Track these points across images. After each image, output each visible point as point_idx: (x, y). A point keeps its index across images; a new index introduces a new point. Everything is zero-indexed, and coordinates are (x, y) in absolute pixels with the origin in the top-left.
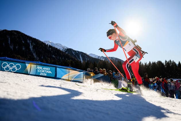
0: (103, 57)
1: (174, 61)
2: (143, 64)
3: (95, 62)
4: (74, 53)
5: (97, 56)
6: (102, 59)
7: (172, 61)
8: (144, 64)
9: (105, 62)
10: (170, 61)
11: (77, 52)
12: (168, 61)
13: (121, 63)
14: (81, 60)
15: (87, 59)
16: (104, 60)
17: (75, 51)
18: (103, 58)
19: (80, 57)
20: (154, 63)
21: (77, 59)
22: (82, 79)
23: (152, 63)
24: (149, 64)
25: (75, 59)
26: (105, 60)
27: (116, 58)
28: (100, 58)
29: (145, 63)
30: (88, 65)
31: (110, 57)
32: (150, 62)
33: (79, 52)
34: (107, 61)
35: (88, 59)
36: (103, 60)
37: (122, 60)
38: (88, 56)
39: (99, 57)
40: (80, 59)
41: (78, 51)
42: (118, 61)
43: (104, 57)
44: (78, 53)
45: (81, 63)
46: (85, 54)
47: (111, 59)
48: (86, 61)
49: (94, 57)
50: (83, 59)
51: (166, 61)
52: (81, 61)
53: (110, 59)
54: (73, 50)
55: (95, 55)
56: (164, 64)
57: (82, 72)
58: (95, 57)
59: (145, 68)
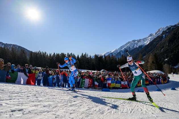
1: (74, 54)
2: (47, 55)
7: (73, 54)
8: (49, 55)
9: (5, 49)
10: (72, 54)
12: (69, 54)
13: (25, 52)
16: (3, 47)
18: (2, 45)
20: (58, 55)
23: (56, 54)
24: (53, 55)
26: (4, 48)
27: (19, 46)
29: (50, 54)
32: (54, 53)
34: (7, 48)
36: (2, 47)
37: (26, 49)
42: (21, 50)
43: (4, 44)
51: (68, 54)
53: (12, 46)
59: (49, 58)
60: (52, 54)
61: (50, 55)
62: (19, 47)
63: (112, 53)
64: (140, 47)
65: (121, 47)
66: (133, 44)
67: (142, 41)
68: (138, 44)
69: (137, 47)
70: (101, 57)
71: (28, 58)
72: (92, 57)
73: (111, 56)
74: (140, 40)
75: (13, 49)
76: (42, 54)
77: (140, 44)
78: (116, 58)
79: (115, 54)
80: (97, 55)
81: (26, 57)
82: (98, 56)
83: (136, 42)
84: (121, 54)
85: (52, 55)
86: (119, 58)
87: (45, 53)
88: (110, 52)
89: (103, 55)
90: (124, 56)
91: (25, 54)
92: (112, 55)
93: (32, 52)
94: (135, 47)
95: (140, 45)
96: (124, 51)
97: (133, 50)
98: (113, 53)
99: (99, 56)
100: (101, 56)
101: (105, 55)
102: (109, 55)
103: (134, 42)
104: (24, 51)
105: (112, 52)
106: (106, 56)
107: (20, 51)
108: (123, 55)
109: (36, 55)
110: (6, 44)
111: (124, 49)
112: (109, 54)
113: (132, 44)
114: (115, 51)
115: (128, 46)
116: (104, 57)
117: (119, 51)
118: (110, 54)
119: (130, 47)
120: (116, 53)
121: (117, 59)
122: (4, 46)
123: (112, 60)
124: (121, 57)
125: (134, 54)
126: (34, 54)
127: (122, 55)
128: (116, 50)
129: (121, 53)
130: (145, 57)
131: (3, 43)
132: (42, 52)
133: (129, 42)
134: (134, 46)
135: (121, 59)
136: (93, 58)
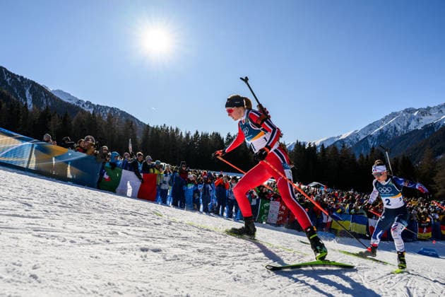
0: (90, 103)
2: (181, 134)
3: (68, 114)
4: (8, 80)
5: (76, 99)
6: (86, 109)
8: (184, 136)
9: (96, 118)
11: (19, 79)
12: (232, 135)
13: (133, 125)
14: (29, 102)
15: (45, 103)
16: (91, 113)
17: (13, 76)
18: (90, 107)
19: (27, 93)
20: (205, 137)
21: (17, 97)
22: (27, 159)
23: (200, 135)
24: (195, 136)
25: (9, 97)
26: (93, 114)
27: (122, 111)
28: (83, 106)
29: (187, 132)
30: (48, 119)
31: (107, 107)
32: (197, 133)
33: (26, 79)
34: (100, 115)
35: (50, 104)
36: (89, 113)
37: (137, 120)
38: (49, 95)
39: (79, 102)
40: (25, 99)
41: (22, 77)
42: (127, 121)
43: (93, 105)
44: (21, 83)
45: (27, 110)
46: (42, 89)
47: (110, 112)
48: (43, 108)
49: (65, 100)
50: (33, 102)
51: (229, 135)
52: (26, 104)
53: (108, 111)
54: (7, 71)
55: (70, 95)
56: (225, 140)
57: (28, 143)
58: (70, 102)
59: (184, 143)
60: (192, 134)
61: (188, 135)
62: (123, 113)
63: (342, 141)
64: (429, 128)
65: (371, 127)
66: (407, 119)
67: (435, 113)
68: (420, 121)
69: (419, 128)
70: (313, 149)
71: (139, 138)
72: (287, 147)
73: (340, 148)
74: (429, 108)
75: (110, 117)
76: (169, 132)
77: (427, 120)
78: (354, 155)
79: (351, 143)
80: (302, 144)
81: (136, 138)
82: (304, 145)
83: (415, 114)
84: (368, 144)
85: (190, 136)
86: (361, 155)
87: (177, 129)
88: (338, 137)
89: (318, 143)
90: (378, 150)
91: (133, 129)
92: (344, 147)
93: (148, 126)
94: (412, 127)
95: (428, 123)
96: (379, 137)
97: (404, 137)
98: (347, 141)
99: (307, 146)
100: (312, 146)
101: (323, 145)
102: (334, 147)
103: (409, 115)
104: (132, 123)
105: (344, 137)
106: (326, 147)
107: (124, 122)
108: (376, 148)
109: (157, 133)
110: (98, 105)
111: (378, 132)
112: (336, 142)
113: (403, 119)
114: (351, 136)
115: (390, 125)
116: (319, 150)
117: (362, 137)
118: (338, 143)
119: (395, 128)
120: (355, 142)
121: (358, 158)
122: (93, 109)
123: (343, 158)
124: (369, 154)
125: (408, 146)
126: (152, 131)
127: (373, 148)
128: (355, 135)
129: (370, 141)
130: (441, 156)
131: (93, 103)
132: (169, 128)
133: (393, 115)
134: (409, 124)
135: (369, 157)
136: (292, 149)
